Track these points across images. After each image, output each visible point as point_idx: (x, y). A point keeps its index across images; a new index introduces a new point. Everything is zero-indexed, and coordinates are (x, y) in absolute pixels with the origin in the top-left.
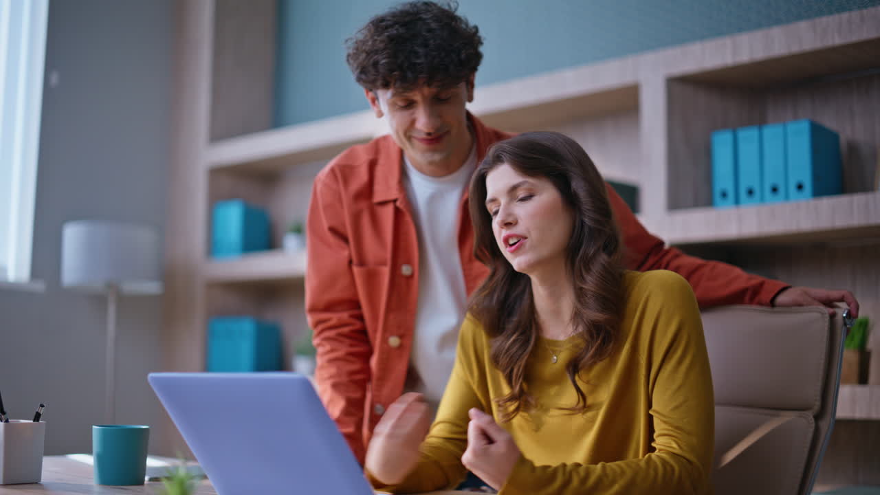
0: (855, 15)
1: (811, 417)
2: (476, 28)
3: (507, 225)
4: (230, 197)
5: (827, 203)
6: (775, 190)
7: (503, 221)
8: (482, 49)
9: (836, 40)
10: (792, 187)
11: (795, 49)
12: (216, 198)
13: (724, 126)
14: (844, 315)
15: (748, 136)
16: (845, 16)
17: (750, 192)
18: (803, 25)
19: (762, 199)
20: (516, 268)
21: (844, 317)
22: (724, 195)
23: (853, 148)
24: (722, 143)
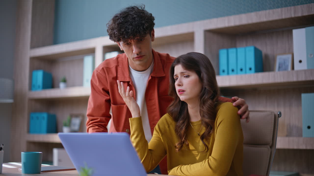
0: (271, 11)
1: (269, 147)
2: (151, 14)
3: (179, 85)
4: (38, 69)
5: (260, 75)
6: (241, 70)
7: (178, 84)
8: (155, 22)
9: (264, 19)
10: (248, 69)
11: (250, 22)
12: (33, 69)
13: (223, 48)
14: (279, 113)
15: (232, 51)
16: (268, 11)
17: (233, 71)
18: (253, 14)
19: (237, 73)
20: (181, 99)
21: (278, 114)
22: (224, 71)
23: (267, 56)
24: (223, 53)
